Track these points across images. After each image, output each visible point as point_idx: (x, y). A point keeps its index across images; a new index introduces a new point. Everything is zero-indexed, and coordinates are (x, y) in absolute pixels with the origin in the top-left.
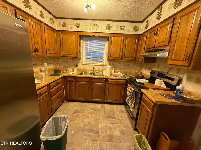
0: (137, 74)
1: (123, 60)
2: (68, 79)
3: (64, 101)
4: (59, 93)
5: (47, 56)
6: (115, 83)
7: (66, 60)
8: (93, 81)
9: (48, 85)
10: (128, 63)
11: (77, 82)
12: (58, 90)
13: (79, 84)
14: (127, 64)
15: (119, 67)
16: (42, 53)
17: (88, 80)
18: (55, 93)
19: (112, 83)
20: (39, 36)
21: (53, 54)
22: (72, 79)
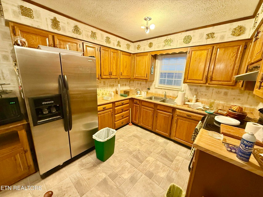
0: (230, 109)
1: (208, 84)
2: (135, 101)
3: (130, 123)
4: (124, 112)
5: (120, 78)
6: (185, 115)
7: (140, 82)
8: (158, 108)
9: (113, 103)
10: (226, 90)
11: (142, 106)
12: (123, 110)
13: (144, 109)
14: (223, 91)
15: (206, 95)
16: (116, 76)
17: (152, 106)
18: (119, 112)
19: (181, 114)
20: (114, 62)
21: (126, 76)
22: (138, 102)
